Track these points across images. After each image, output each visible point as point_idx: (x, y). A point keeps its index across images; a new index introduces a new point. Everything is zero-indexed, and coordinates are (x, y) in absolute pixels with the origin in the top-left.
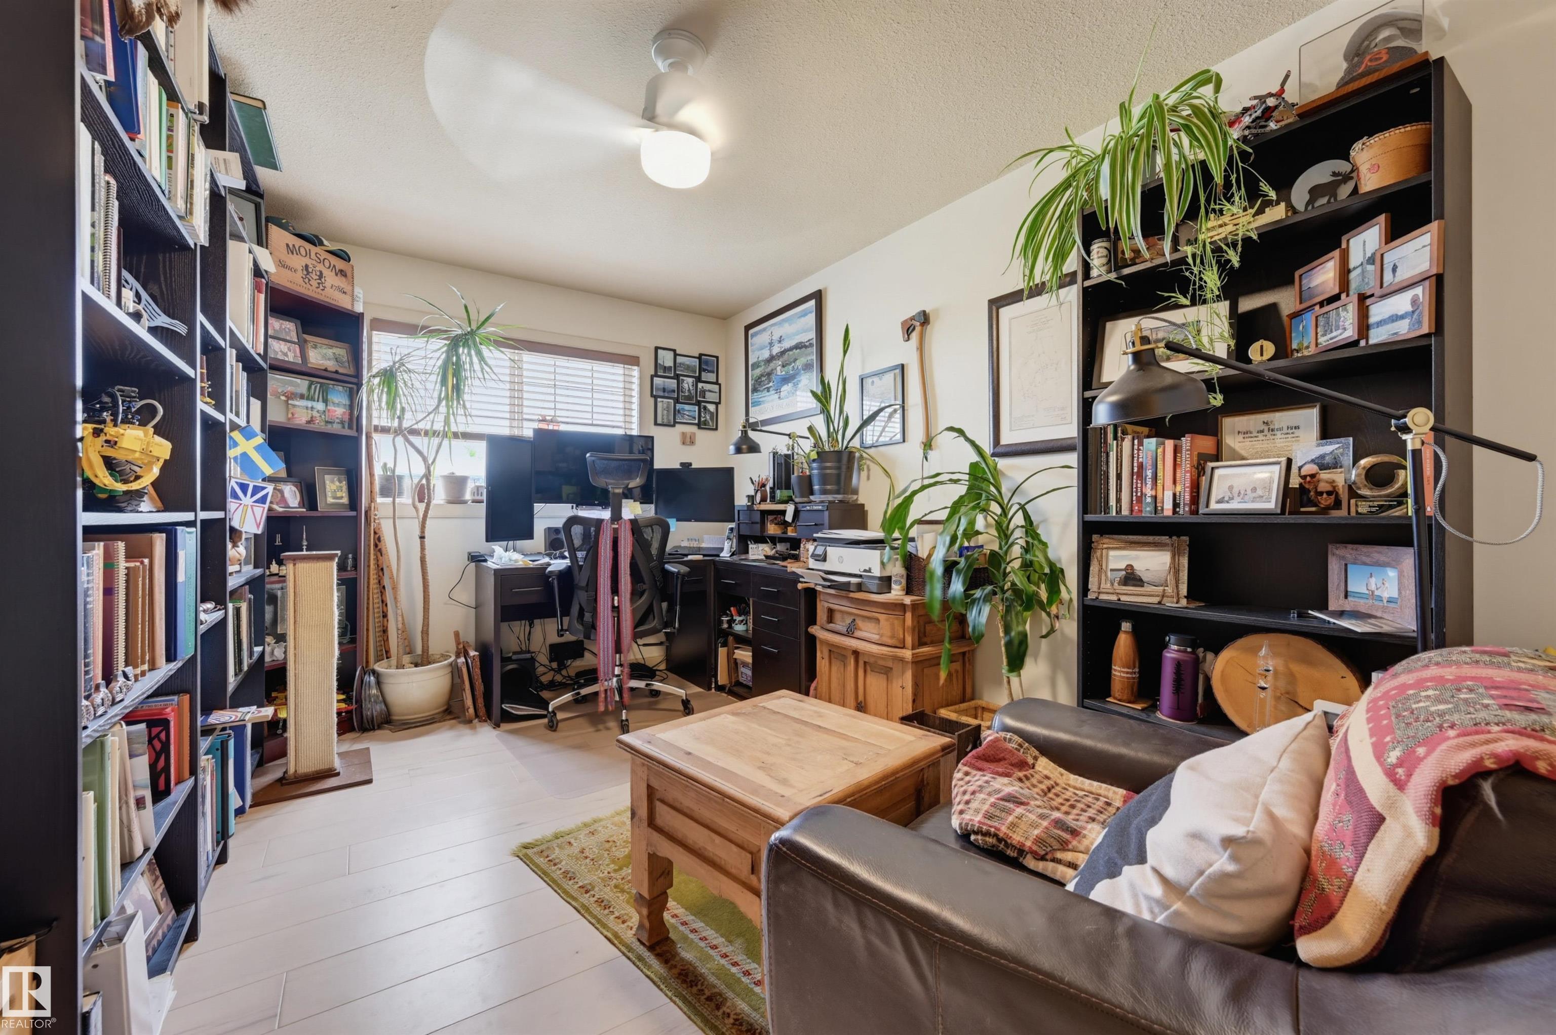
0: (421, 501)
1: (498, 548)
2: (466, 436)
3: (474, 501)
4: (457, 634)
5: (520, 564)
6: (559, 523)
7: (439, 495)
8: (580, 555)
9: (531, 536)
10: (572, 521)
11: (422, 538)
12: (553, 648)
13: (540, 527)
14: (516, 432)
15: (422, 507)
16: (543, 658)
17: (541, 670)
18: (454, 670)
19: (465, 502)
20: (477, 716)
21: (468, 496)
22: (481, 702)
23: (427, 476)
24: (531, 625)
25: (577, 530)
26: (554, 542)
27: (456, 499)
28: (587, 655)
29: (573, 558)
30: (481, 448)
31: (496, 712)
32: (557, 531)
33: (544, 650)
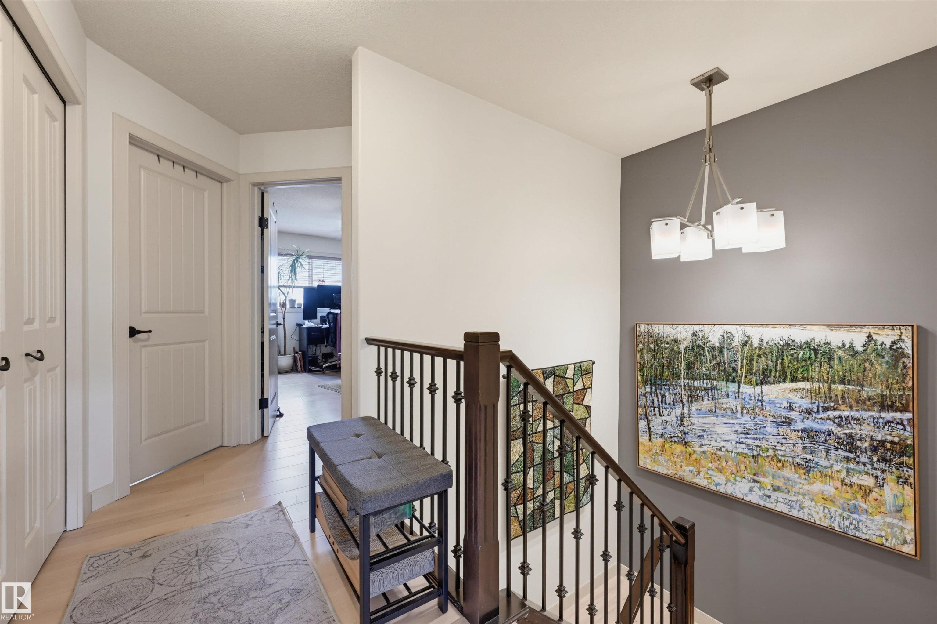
0: (283, 307)
1: (306, 322)
2: (297, 287)
3: (298, 307)
4: (294, 348)
5: (314, 326)
6: (325, 314)
7: (288, 306)
8: (332, 324)
9: (316, 318)
10: (329, 313)
11: (284, 318)
12: (323, 354)
13: (319, 315)
14: (311, 285)
15: (284, 309)
16: (320, 358)
17: (319, 361)
18: (295, 358)
19: (295, 308)
20: (301, 371)
21: (296, 306)
22: (302, 367)
23: (285, 300)
24: (316, 346)
25: (331, 316)
26: (324, 320)
27: (292, 307)
28: (334, 357)
29: (330, 325)
30: (302, 290)
31: (307, 370)
32: (324, 317)
33: (320, 355)
